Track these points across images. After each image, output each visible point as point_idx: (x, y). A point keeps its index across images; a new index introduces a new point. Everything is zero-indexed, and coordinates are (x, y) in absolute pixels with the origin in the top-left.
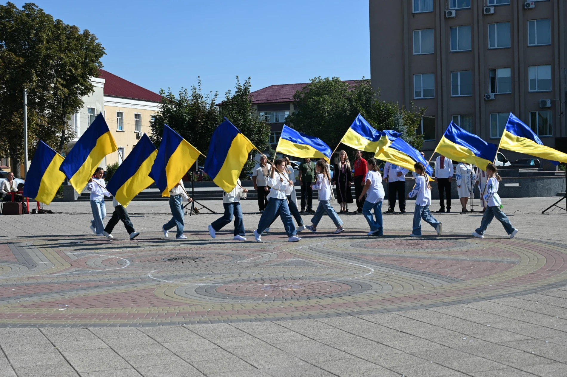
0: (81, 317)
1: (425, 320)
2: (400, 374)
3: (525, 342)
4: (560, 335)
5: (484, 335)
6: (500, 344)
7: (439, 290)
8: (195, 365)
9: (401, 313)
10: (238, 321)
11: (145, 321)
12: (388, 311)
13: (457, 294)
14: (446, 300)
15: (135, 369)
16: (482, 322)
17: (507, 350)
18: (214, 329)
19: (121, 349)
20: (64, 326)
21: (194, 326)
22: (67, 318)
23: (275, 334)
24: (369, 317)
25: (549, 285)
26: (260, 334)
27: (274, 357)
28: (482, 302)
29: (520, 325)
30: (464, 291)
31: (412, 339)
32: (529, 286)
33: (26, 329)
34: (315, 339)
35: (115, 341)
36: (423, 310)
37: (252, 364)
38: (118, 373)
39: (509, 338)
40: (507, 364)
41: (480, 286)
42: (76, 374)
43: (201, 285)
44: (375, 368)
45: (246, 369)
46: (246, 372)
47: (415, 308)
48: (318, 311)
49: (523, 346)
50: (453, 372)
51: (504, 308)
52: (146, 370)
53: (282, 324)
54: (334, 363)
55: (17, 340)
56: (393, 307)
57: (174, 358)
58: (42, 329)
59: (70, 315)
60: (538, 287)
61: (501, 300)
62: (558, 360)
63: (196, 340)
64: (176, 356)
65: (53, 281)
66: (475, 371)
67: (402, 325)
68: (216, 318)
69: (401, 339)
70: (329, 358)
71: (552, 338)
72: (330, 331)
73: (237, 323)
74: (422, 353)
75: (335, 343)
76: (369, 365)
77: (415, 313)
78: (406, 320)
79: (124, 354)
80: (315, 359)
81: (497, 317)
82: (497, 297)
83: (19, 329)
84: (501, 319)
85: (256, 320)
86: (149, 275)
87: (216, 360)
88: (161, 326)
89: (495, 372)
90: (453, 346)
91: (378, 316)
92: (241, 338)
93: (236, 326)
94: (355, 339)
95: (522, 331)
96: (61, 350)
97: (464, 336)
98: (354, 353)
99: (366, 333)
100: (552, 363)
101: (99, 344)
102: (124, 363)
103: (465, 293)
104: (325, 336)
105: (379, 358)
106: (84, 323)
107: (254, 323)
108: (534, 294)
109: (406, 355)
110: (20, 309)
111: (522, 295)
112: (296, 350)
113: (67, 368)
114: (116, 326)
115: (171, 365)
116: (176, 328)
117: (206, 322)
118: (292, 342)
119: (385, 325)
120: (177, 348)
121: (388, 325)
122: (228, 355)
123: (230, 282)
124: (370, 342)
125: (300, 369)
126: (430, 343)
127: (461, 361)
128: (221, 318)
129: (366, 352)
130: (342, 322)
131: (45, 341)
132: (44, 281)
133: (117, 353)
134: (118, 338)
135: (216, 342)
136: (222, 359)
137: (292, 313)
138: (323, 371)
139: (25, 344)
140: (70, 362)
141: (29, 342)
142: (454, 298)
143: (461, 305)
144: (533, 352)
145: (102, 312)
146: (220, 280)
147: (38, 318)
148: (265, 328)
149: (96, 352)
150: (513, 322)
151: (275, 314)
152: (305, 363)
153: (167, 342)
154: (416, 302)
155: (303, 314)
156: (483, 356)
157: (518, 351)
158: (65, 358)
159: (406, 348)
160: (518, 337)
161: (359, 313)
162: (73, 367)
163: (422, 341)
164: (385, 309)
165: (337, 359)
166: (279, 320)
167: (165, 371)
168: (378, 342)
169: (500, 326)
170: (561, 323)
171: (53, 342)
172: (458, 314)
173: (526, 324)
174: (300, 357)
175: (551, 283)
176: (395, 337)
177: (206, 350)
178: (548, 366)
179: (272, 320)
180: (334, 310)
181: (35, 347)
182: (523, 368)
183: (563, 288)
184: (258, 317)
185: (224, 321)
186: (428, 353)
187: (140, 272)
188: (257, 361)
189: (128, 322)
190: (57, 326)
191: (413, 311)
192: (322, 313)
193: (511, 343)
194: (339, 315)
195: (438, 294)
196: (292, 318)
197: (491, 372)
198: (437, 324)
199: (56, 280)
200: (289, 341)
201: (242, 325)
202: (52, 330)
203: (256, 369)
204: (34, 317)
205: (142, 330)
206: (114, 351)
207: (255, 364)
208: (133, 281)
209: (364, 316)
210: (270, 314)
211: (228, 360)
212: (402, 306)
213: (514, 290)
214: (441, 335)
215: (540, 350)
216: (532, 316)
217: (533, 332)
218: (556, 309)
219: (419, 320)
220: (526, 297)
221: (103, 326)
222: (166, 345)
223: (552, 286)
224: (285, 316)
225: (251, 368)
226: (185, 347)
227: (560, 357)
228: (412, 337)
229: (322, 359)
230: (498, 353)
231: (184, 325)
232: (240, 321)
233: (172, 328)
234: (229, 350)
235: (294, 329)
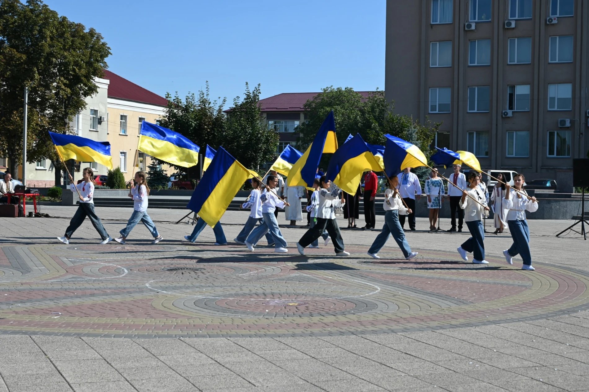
0: (75, 326)
1: (430, 343)
3: (533, 368)
4: (570, 363)
5: (491, 360)
6: (507, 369)
7: (447, 311)
8: (190, 380)
9: (406, 334)
10: (237, 336)
11: (141, 333)
12: (393, 331)
13: (465, 317)
14: (454, 322)
15: (128, 382)
16: (490, 346)
17: (514, 376)
18: (213, 343)
19: (114, 360)
20: (56, 334)
21: (192, 339)
22: (60, 327)
23: (275, 351)
24: (373, 337)
25: (561, 311)
26: (260, 350)
27: (273, 374)
28: (491, 326)
29: (529, 351)
30: (472, 314)
31: (417, 362)
32: (540, 311)
33: (17, 336)
34: (316, 357)
35: (109, 352)
36: (430, 332)
37: (250, 381)
38: (111, 386)
39: (517, 364)
41: (489, 310)
42: (67, 385)
43: (201, 297)
44: (377, 390)
45: (243, 386)
46: (243, 389)
47: (421, 330)
48: (320, 329)
49: (531, 373)
51: (514, 333)
52: (140, 384)
53: (283, 341)
54: (334, 383)
55: (7, 347)
56: (398, 327)
57: (170, 372)
58: (34, 337)
59: (63, 324)
60: (549, 313)
61: (511, 324)
62: (566, 389)
63: (192, 354)
64: (171, 370)
65: (48, 288)
67: (407, 346)
68: (215, 332)
69: (405, 361)
70: (330, 378)
71: (562, 365)
72: (332, 350)
73: (236, 339)
74: (427, 376)
75: (337, 363)
76: (371, 386)
77: (421, 334)
78: (412, 341)
79: (118, 366)
80: (315, 378)
81: (506, 341)
82: (506, 321)
83: (10, 336)
84: (509, 344)
85: (256, 335)
86: (147, 285)
87: (213, 376)
88: (157, 338)
90: (459, 370)
91: (382, 336)
92: (240, 354)
93: (235, 342)
94: (357, 359)
95: (530, 357)
96: (52, 360)
97: (470, 360)
98: (356, 373)
99: (369, 353)
101: (91, 354)
102: (117, 376)
103: (473, 316)
104: (327, 355)
105: (381, 380)
106: (77, 332)
107: (254, 339)
108: (545, 320)
109: (409, 377)
110: (11, 315)
111: (533, 320)
112: (296, 368)
113: (58, 378)
114: (111, 337)
115: (165, 379)
116: (173, 341)
117: (203, 336)
118: (293, 360)
119: (389, 346)
120: (172, 362)
121: (392, 346)
122: (225, 371)
123: (231, 295)
124: (373, 363)
125: (299, 388)
126: (435, 367)
127: (466, 385)
128: (219, 333)
129: (368, 373)
130: (345, 341)
131: (36, 349)
132: (38, 288)
133: (110, 364)
134: (113, 349)
135: (213, 357)
136: (219, 374)
137: (293, 330)
139: (16, 351)
140: (61, 372)
141: (19, 350)
142: (462, 321)
143: (469, 328)
144: (541, 380)
145: (96, 321)
146: (221, 293)
147: (30, 326)
148: (265, 344)
149: (89, 363)
150: (522, 348)
151: (276, 330)
152: (304, 382)
153: (162, 355)
154: (423, 323)
155: (305, 332)
156: (489, 382)
157: (526, 378)
158: (56, 368)
159: (410, 370)
160: (526, 363)
161: (363, 332)
162: (64, 378)
163: (427, 364)
164: (390, 329)
165: (338, 379)
166: (279, 337)
167: (159, 385)
168: (381, 364)
169: (508, 352)
170: (571, 351)
171: (44, 350)
172: (466, 338)
173: (535, 350)
174: (300, 376)
175: (562, 309)
176: (399, 359)
177: (203, 365)
179: (272, 336)
180: (338, 329)
181: (26, 356)
183: (575, 314)
184: (258, 332)
185: (223, 336)
186: (433, 376)
187: (137, 281)
188: (255, 378)
189: (123, 333)
190: (50, 334)
191: (419, 332)
192: (324, 332)
193: (519, 369)
194: (342, 334)
195: (446, 316)
196: (294, 335)
198: (443, 347)
199: (50, 287)
200: (289, 358)
201: (242, 341)
202: (44, 338)
203: (254, 387)
204: (26, 324)
205: (138, 342)
206: (108, 363)
207: (253, 382)
208: (130, 290)
209: (368, 335)
210: (270, 330)
211: (225, 376)
212: (408, 327)
213: (524, 315)
214: (447, 359)
215: (548, 378)
216: (542, 343)
217: (542, 359)
218: (567, 336)
219: (425, 342)
220: (537, 322)
221: (96, 335)
222: (162, 358)
223: (563, 312)
224: (286, 333)
225: (250, 385)
226: (181, 360)
227: (568, 385)
228: (416, 360)
229: (323, 378)
230: (505, 379)
231: (181, 338)
232: (239, 336)
233: (169, 340)
234: (227, 366)
235: (294, 347)
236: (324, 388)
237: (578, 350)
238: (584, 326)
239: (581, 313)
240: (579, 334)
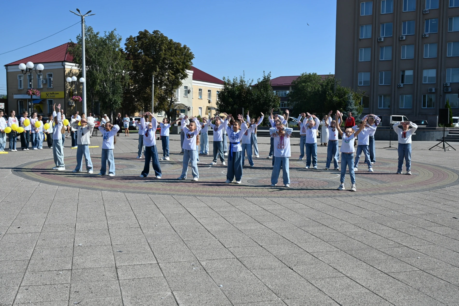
0: (192, 191)
1: (370, 201)
2: (360, 227)
3: (425, 215)
4: (444, 212)
5: (403, 210)
6: (412, 215)
7: (376, 187)
8: (253, 217)
9: (357, 197)
10: (271, 197)
11: (224, 195)
12: (350, 196)
13: (386, 189)
14: (380, 192)
15: (223, 217)
16: (401, 204)
17: (416, 218)
18: (260, 200)
19: (214, 207)
20: (184, 195)
21: (249, 198)
22: (185, 192)
23: (292, 205)
24: (340, 199)
25: (436, 187)
26: (284, 204)
27: (293, 215)
28: (400, 194)
29: (422, 206)
30: (390, 188)
31: (364, 211)
32: (425, 187)
33: (165, 196)
34: (313, 208)
35: (211, 203)
36: (369, 196)
37: (282, 218)
38: (215, 219)
39: (416, 213)
40: (417, 225)
41: (398, 186)
42: (194, 218)
43: (250, 178)
44: (346, 223)
45: (279, 221)
46: (279, 222)
47: (364, 195)
48: (313, 194)
49: (424, 217)
50: (388, 228)
51: (412, 197)
52: (229, 218)
53: (295, 200)
54: (324, 220)
55: (162, 201)
56: (352, 194)
57: (242, 213)
58: (173, 196)
59: (186, 190)
60: (430, 188)
61: (410, 193)
62: (444, 225)
63: (251, 205)
64: (243, 213)
65: (174, 173)
66: (399, 228)
67: (358, 203)
68: (260, 195)
69: (358, 210)
70: (321, 217)
71: (440, 214)
72: (320, 204)
73: (272, 198)
74: (370, 218)
75: (324, 210)
76: (343, 222)
77: (364, 198)
78: (360, 201)
79: (217, 210)
80: (314, 218)
81: (409, 202)
82: (408, 192)
83: (162, 196)
84: (411, 203)
85: (281, 197)
86: (222, 172)
87: (263, 216)
88: (233, 198)
89: (411, 229)
90: (386, 215)
91: (344, 198)
92: (275, 206)
93: (271, 200)
94: (334, 209)
95: (423, 209)
96: (185, 207)
97: (392, 210)
98: (334, 216)
99: (339, 206)
100: (441, 226)
101: (203, 205)
102: (217, 215)
103: (390, 189)
104: (318, 207)
105: (348, 219)
106: (194, 194)
107: (280, 199)
108: (428, 191)
109: (362, 218)
110: (160, 186)
111: (422, 191)
112: (304, 213)
113: (189, 215)
114: (210, 197)
115: (241, 217)
116: (241, 199)
117: (255, 197)
118: (301, 209)
119: (349, 203)
120: (242, 209)
121: (350, 203)
122: (269, 214)
123: (265, 178)
124: (342, 211)
125: (307, 222)
126: (374, 213)
127: (391, 222)
128: (263, 195)
129: (340, 216)
130: (326, 200)
131: (176, 202)
132: (170, 173)
133: (213, 209)
134: (212, 202)
135: (262, 207)
136: (266, 215)
137: (299, 195)
138: (319, 224)
139: (167, 203)
140: (190, 212)
141: (168, 202)
142: (384, 191)
143: (389, 195)
144: (430, 220)
145: (202, 189)
146: (259, 177)
147: (170, 191)
148: (286, 201)
149: (203, 208)
150: (418, 205)
151: (290, 195)
152: (309, 219)
153: (237, 205)
154: (364, 192)
155: (305, 195)
156: (403, 221)
157: (422, 219)
158: (187, 211)
159: (361, 215)
160: (421, 212)
161: (334, 196)
162: (192, 215)
163: (370, 212)
164: (348, 195)
165: (326, 218)
166: (293, 198)
167: (238, 219)
168: (346, 211)
169: (411, 207)
170: (444, 207)
171: (180, 202)
172: (388, 199)
173: (425, 206)
174: (306, 216)
175: (437, 186)
176: (355, 209)
177: (258, 210)
178: (439, 227)
179: (289, 197)
180: (321, 194)
181: (172, 205)
182: (425, 228)
183: (444, 189)
184: (282, 195)
185: (265, 197)
186: (374, 218)
187: (217, 171)
188: (284, 217)
189: (216, 195)
190: (181, 195)
191: (363, 196)
192: (314, 195)
193: (418, 215)
194: (324, 197)
195: (376, 189)
196: (300, 197)
197: (408, 229)
198: (376, 204)
199: (176, 173)
200: (300, 208)
201: (274, 199)
202: (179, 197)
203: (284, 221)
204: (168, 190)
205: (224, 199)
206: (211, 209)
207: (283, 219)
208: (215, 175)
209: (337, 198)
210: (288, 195)
211: (269, 216)
212: (357, 194)
213: (417, 189)
214: (380, 209)
215: (434, 219)
216: (428, 202)
217: (429, 210)
218: (441, 200)
219: (367, 201)
220: (424, 192)
221: (203, 196)
222: (237, 207)
223: (438, 188)
224: (296, 196)
225: (282, 220)
226: (246, 208)
227: (445, 223)
228: (364, 210)
229: (318, 218)
230: (411, 220)
231: (244, 198)
232: (273, 197)
233: (239, 199)
234: (269, 211)
235: (301, 203)
236: (319, 222)
237: (448, 206)
238: (450, 195)
239: (447, 188)
240: (448, 199)
